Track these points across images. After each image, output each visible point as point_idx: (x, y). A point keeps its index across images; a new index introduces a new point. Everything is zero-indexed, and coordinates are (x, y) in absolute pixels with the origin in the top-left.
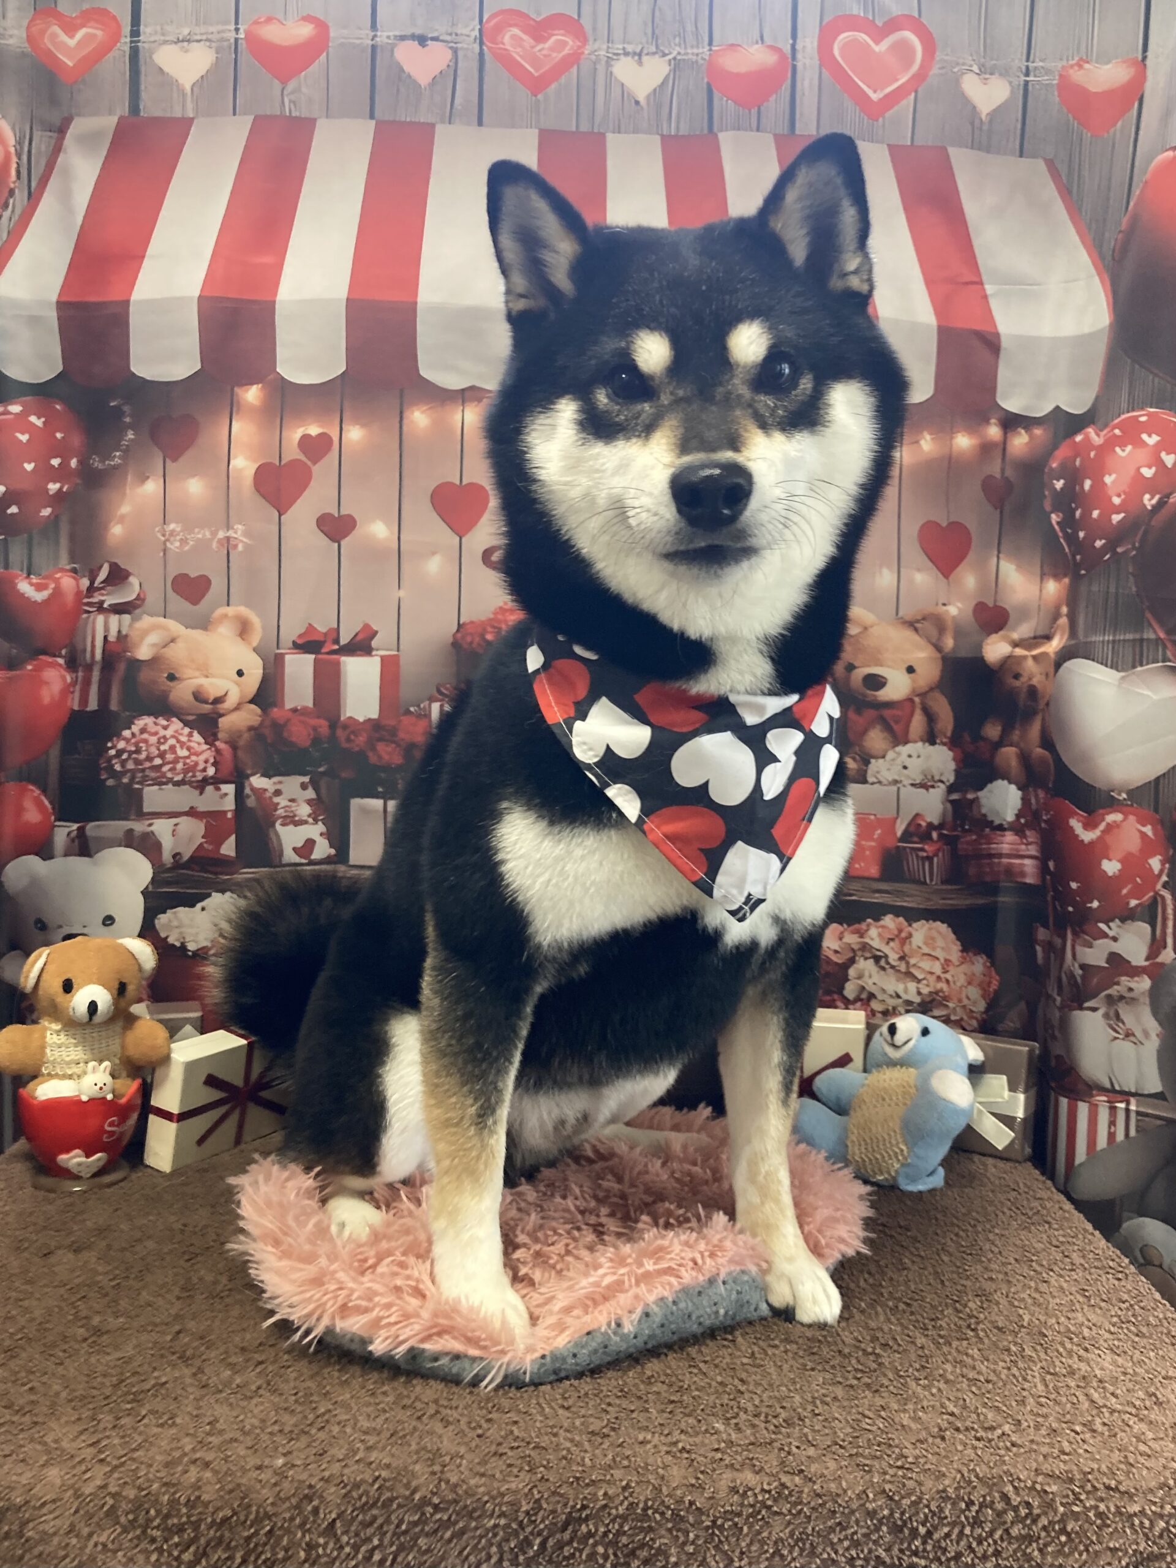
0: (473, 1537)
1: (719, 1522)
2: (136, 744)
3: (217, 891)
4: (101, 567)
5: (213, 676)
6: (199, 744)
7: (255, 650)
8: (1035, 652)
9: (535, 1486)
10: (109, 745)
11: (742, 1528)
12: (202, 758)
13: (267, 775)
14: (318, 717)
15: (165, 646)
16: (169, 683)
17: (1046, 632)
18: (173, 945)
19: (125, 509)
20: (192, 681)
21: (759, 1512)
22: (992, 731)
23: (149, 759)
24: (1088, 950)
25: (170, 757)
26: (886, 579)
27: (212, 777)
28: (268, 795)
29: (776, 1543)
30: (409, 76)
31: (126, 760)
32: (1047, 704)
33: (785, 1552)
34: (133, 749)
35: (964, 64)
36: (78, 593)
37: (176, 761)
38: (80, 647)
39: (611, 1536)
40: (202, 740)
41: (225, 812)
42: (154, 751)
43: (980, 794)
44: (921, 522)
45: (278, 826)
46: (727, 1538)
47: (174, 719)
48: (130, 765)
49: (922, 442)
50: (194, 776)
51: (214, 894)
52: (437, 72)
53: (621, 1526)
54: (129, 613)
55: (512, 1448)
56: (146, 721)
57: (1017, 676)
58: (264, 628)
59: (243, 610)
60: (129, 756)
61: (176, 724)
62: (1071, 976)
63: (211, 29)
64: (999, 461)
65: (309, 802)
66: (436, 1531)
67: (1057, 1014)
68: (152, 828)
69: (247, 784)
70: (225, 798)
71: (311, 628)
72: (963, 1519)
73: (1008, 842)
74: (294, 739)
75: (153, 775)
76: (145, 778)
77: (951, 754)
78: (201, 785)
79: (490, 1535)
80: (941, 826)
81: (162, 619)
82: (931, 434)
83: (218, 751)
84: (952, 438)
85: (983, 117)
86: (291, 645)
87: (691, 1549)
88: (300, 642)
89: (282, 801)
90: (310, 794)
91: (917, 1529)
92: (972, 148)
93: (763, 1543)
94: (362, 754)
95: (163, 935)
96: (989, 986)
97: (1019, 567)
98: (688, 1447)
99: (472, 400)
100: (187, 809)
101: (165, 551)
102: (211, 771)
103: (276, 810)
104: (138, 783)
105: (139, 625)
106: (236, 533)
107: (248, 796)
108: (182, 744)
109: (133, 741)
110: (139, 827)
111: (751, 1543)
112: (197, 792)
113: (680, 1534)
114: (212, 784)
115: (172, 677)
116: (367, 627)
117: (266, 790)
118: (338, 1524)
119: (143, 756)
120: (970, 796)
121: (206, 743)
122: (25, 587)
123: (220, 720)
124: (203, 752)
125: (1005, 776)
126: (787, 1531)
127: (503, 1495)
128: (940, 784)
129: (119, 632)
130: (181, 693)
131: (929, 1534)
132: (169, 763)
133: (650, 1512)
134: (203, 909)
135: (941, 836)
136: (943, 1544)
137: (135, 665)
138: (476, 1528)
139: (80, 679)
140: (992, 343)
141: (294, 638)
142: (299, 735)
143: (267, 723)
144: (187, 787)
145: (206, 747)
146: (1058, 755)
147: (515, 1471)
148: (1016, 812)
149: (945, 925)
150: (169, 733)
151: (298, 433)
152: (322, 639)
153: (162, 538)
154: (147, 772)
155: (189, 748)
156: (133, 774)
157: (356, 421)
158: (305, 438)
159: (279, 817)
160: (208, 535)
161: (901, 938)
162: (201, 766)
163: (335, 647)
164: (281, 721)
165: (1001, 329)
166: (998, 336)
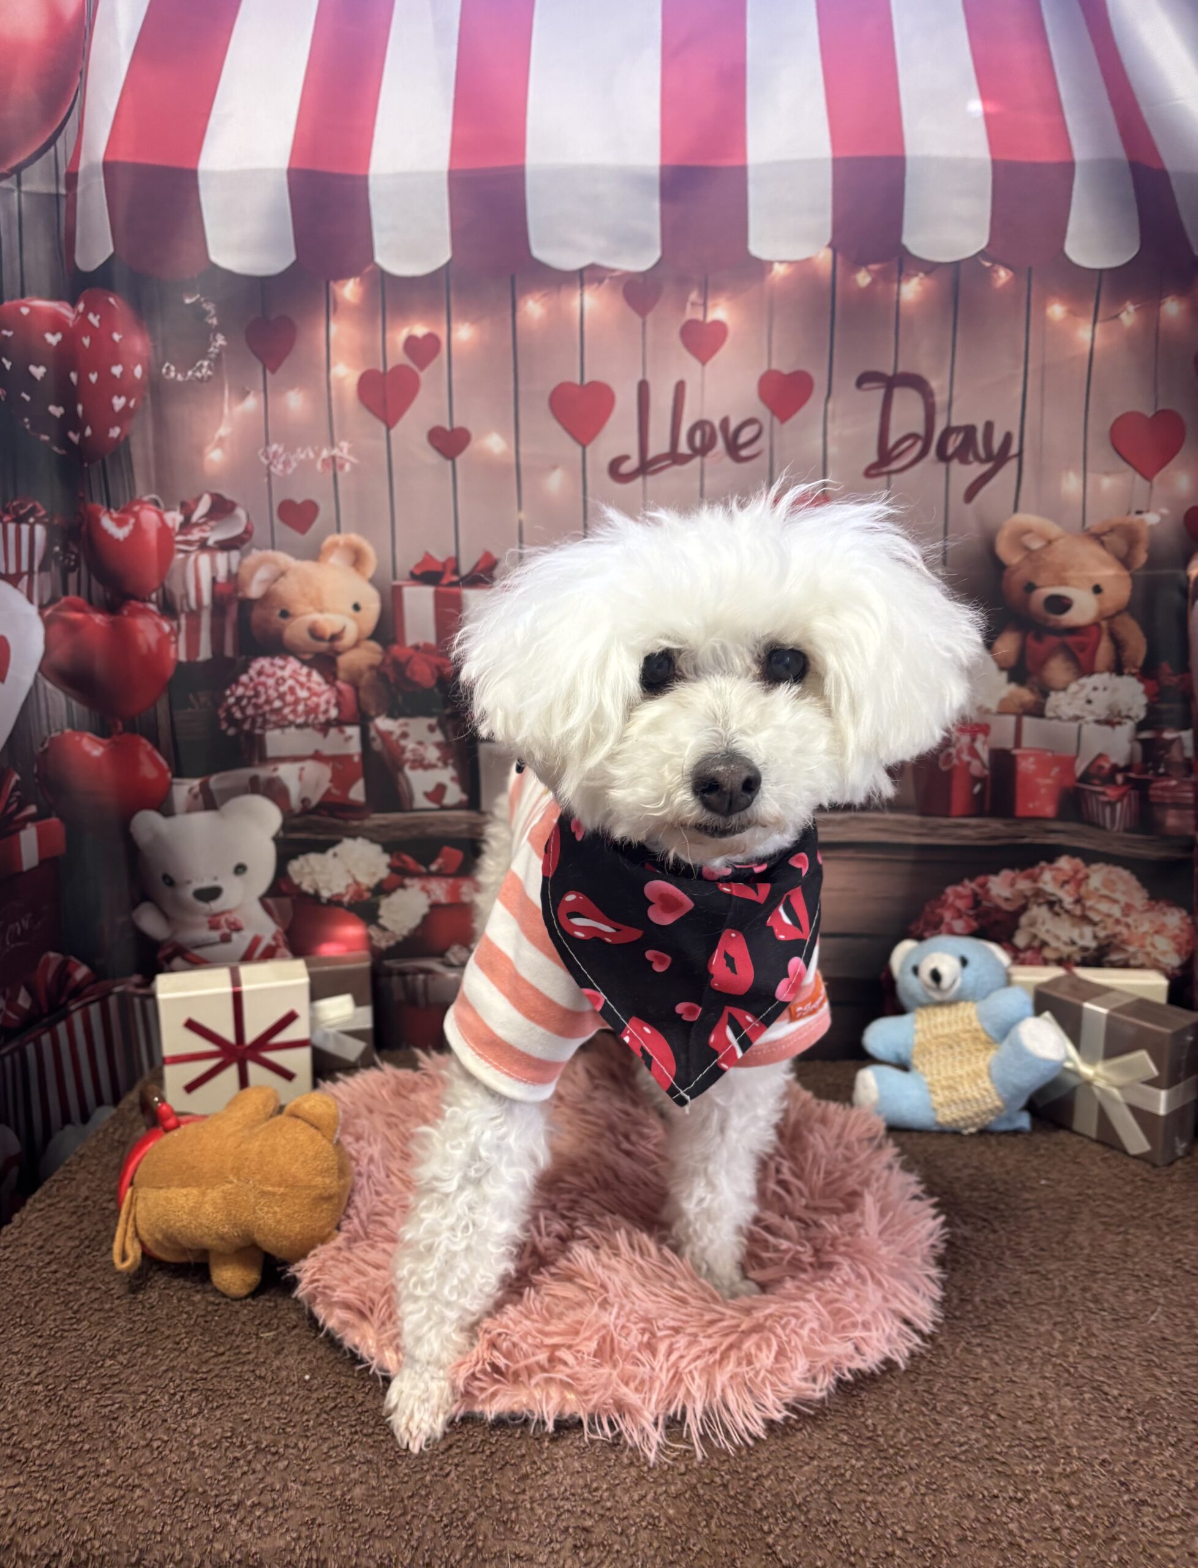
2: (255, 689)
3: (346, 837)
4: (202, 495)
5: (329, 611)
6: (319, 684)
7: (373, 581)
10: (228, 691)
12: (324, 697)
13: (392, 715)
14: (440, 655)
15: (275, 580)
16: (283, 621)
18: (305, 895)
19: (221, 430)
23: (269, 702)
25: (289, 698)
26: (1071, 484)
27: (335, 720)
28: (394, 737)
31: (245, 707)
34: (251, 693)
37: (297, 702)
40: (321, 680)
41: (349, 757)
42: (273, 693)
45: (407, 770)
47: (291, 659)
48: (250, 711)
50: (316, 718)
51: (344, 840)
54: (237, 548)
56: (263, 663)
60: (249, 702)
61: (293, 664)
65: (438, 745)
68: (275, 774)
69: (372, 726)
70: (350, 741)
71: (428, 558)
74: (417, 678)
75: (274, 718)
76: (265, 722)
77: (1141, 687)
78: (325, 728)
80: (1127, 769)
81: (270, 553)
82: (1134, 303)
83: (339, 693)
84: (1159, 307)
86: (407, 575)
88: (418, 572)
89: (409, 744)
90: (438, 736)
95: (296, 882)
99: (591, 281)
100: (310, 752)
101: (269, 475)
102: (334, 713)
103: (403, 753)
104: (259, 728)
106: (342, 451)
107: (374, 739)
108: (302, 685)
109: (251, 685)
110: (264, 773)
112: (318, 736)
114: (335, 726)
115: (285, 614)
116: (487, 555)
117: (392, 732)
119: (262, 699)
121: (327, 682)
122: (107, 524)
124: (323, 693)
128: (1128, 721)
129: (228, 570)
130: (295, 631)
132: (289, 705)
134: (335, 855)
135: (1126, 779)
141: (411, 566)
142: (422, 674)
143: (388, 661)
144: (310, 730)
145: (326, 687)
149: (1128, 871)
150: (287, 673)
151: (403, 334)
152: (439, 569)
153: (265, 462)
154: (268, 716)
155: (309, 689)
156: (254, 720)
157: (465, 317)
158: (411, 341)
159: (407, 761)
160: (311, 455)
161: (1076, 881)
162: (323, 707)
163: (455, 578)
164: (403, 660)
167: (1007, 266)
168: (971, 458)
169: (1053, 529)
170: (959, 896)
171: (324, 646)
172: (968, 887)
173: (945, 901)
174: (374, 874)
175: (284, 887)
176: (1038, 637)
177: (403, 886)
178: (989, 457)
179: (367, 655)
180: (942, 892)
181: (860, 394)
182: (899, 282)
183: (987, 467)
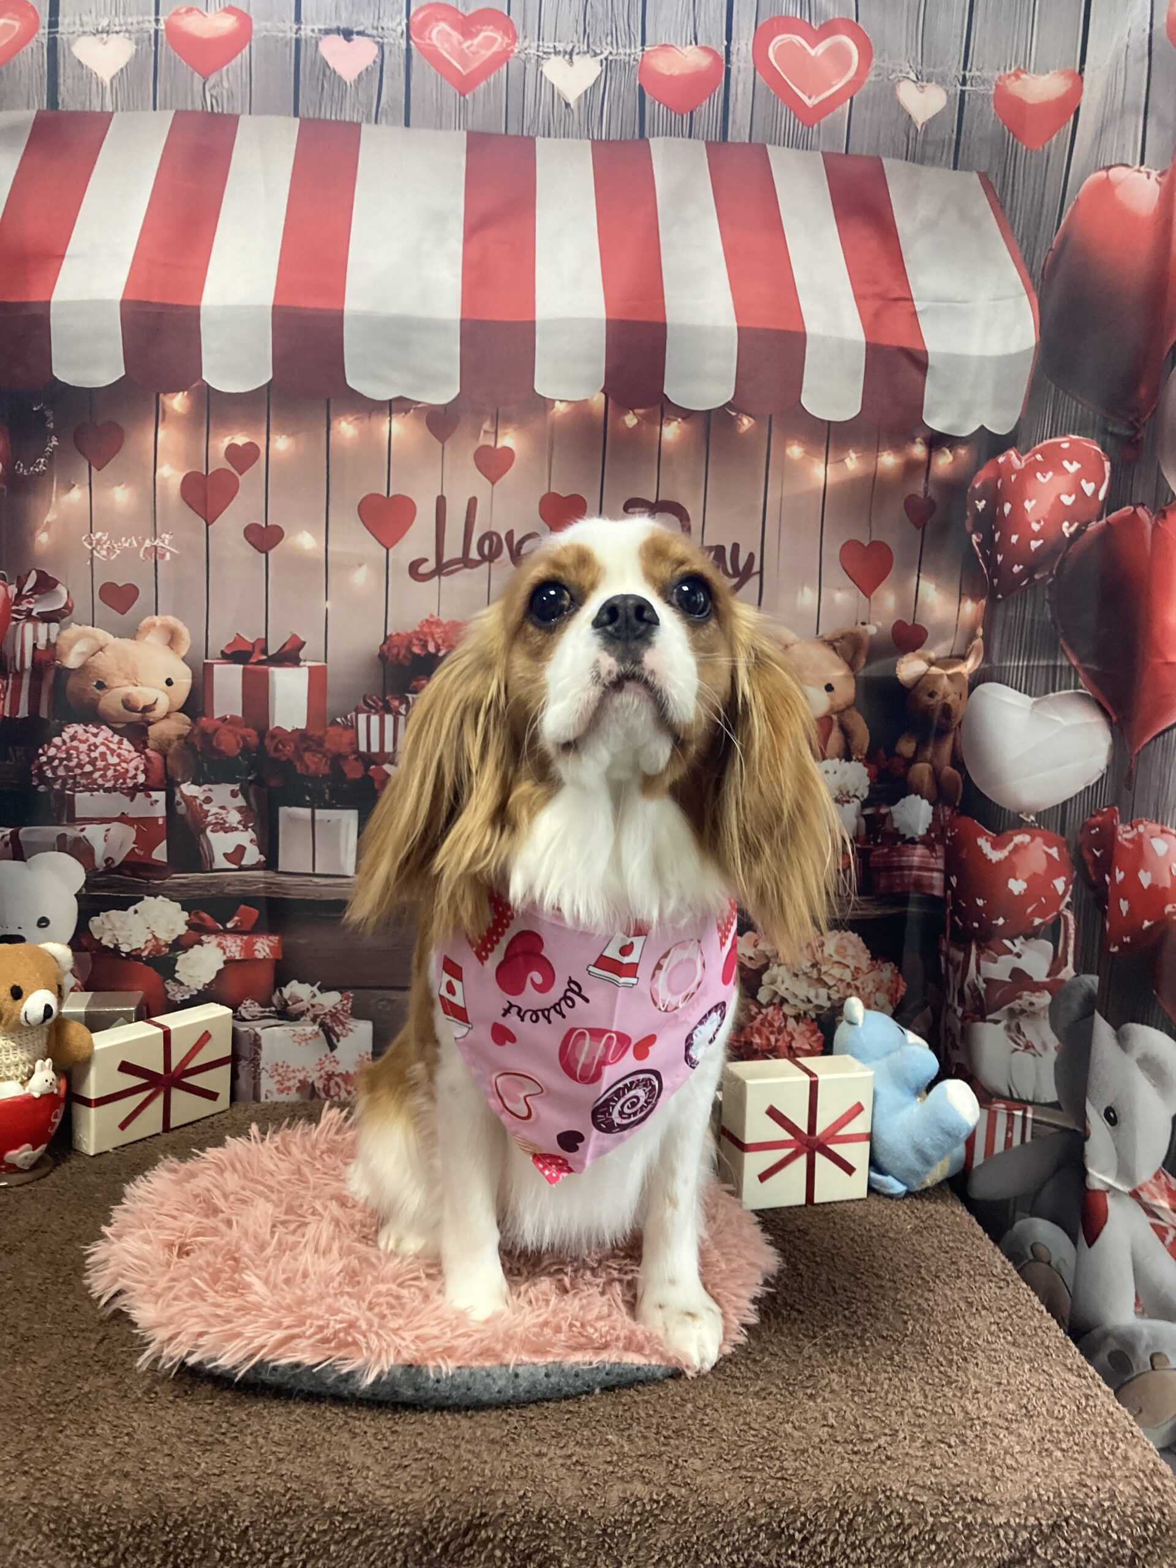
0: (380, 1544)
1: (609, 1531)
2: (67, 752)
3: (148, 895)
4: (30, 573)
6: (129, 751)
8: (950, 672)
9: (438, 1496)
10: (41, 751)
11: (630, 1536)
12: (133, 764)
13: (197, 782)
14: (247, 726)
16: (98, 691)
17: (962, 653)
18: (106, 947)
19: (50, 517)
20: (121, 689)
21: (647, 1520)
22: (907, 747)
23: (80, 765)
24: (991, 965)
25: (100, 764)
26: (808, 597)
27: (142, 784)
28: (198, 802)
29: (662, 1549)
30: (334, 72)
31: (57, 767)
32: (960, 724)
33: (670, 1558)
34: (64, 756)
35: (900, 71)
36: (7, 599)
37: (106, 768)
38: (9, 655)
39: (508, 1542)
40: (132, 748)
41: (157, 818)
42: (85, 758)
43: (892, 808)
44: (842, 543)
45: (208, 831)
46: (617, 1545)
47: (103, 727)
48: (61, 772)
49: (847, 461)
50: (124, 782)
51: (146, 898)
52: (362, 68)
53: (518, 1533)
54: (58, 622)
55: (416, 1459)
56: (76, 728)
57: (932, 695)
58: (192, 637)
59: (171, 620)
60: (60, 764)
61: (106, 732)
62: (975, 988)
63: (130, 20)
64: (923, 480)
65: (240, 809)
66: (345, 1539)
67: (959, 1025)
68: (82, 834)
69: (177, 791)
70: (156, 805)
71: (239, 638)
72: (837, 1527)
73: (917, 855)
74: (222, 748)
75: (83, 781)
76: (76, 784)
77: (866, 770)
78: (132, 792)
79: (396, 1542)
80: (854, 841)
81: (90, 628)
82: (856, 453)
83: (148, 759)
84: (877, 457)
85: (919, 127)
86: (220, 655)
87: (583, 1555)
88: (228, 652)
89: (212, 809)
90: (240, 801)
91: (794, 1535)
92: (906, 159)
93: (649, 1549)
94: (289, 762)
95: (97, 937)
96: (897, 992)
97: (938, 586)
98: (582, 1460)
99: (399, 411)
100: (118, 815)
101: (92, 560)
102: (141, 778)
103: (207, 816)
104: (69, 789)
105: (65, 633)
106: (163, 542)
107: (179, 804)
108: (113, 751)
109: (64, 748)
110: (71, 832)
111: (639, 1548)
112: (128, 799)
113: (573, 1542)
114: (141, 791)
115: (101, 686)
116: (294, 637)
117: (196, 797)
118: (251, 1532)
119: (74, 763)
120: (883, 811)
121: (137, 750)
123: (151, 729)
124: (132, 760)
125: (918, 792)
126: (673, 1539)
127: (406, 1505)
128: (855, 800)
129: (48, 640)
130: (110, 701)
131: (805, 1540)
132: (99, 770)
133: (544, 1521)
134: (136, 912)
136: (818, 1549)
137: (64, 673)
138: (382, 1536)
139: (10, 687)
140: (919, 361)
141: (223, 646)
142: (229, 743)
143: (196, 732)
144: (117, 793)
145: (136, 754)
146: (968, 775)
147: (419, 1482)
148: (927, 826)
149: (856, 935)
150: (98, 741)
151: (226, 442)
152: (250, 649)
153: (90, 547)
154: (78, 779)
155: (119, 756)
156: (64, 780)
157: (283, 431)
158: (232, 447)
159: (210, 824)
160: (135, 544)
162: (132, 773)
163: (264, 657)
164: (209, 731)
165: (929, 347)
166: (925, 353)
167: (750, 415)
171: (137, 716)
174: (173, 930)
175: (85, 942)
177: (201, 943)
178: (736, 573)
179: (176, 726)
182: (661, 424)
183: (732, 582)
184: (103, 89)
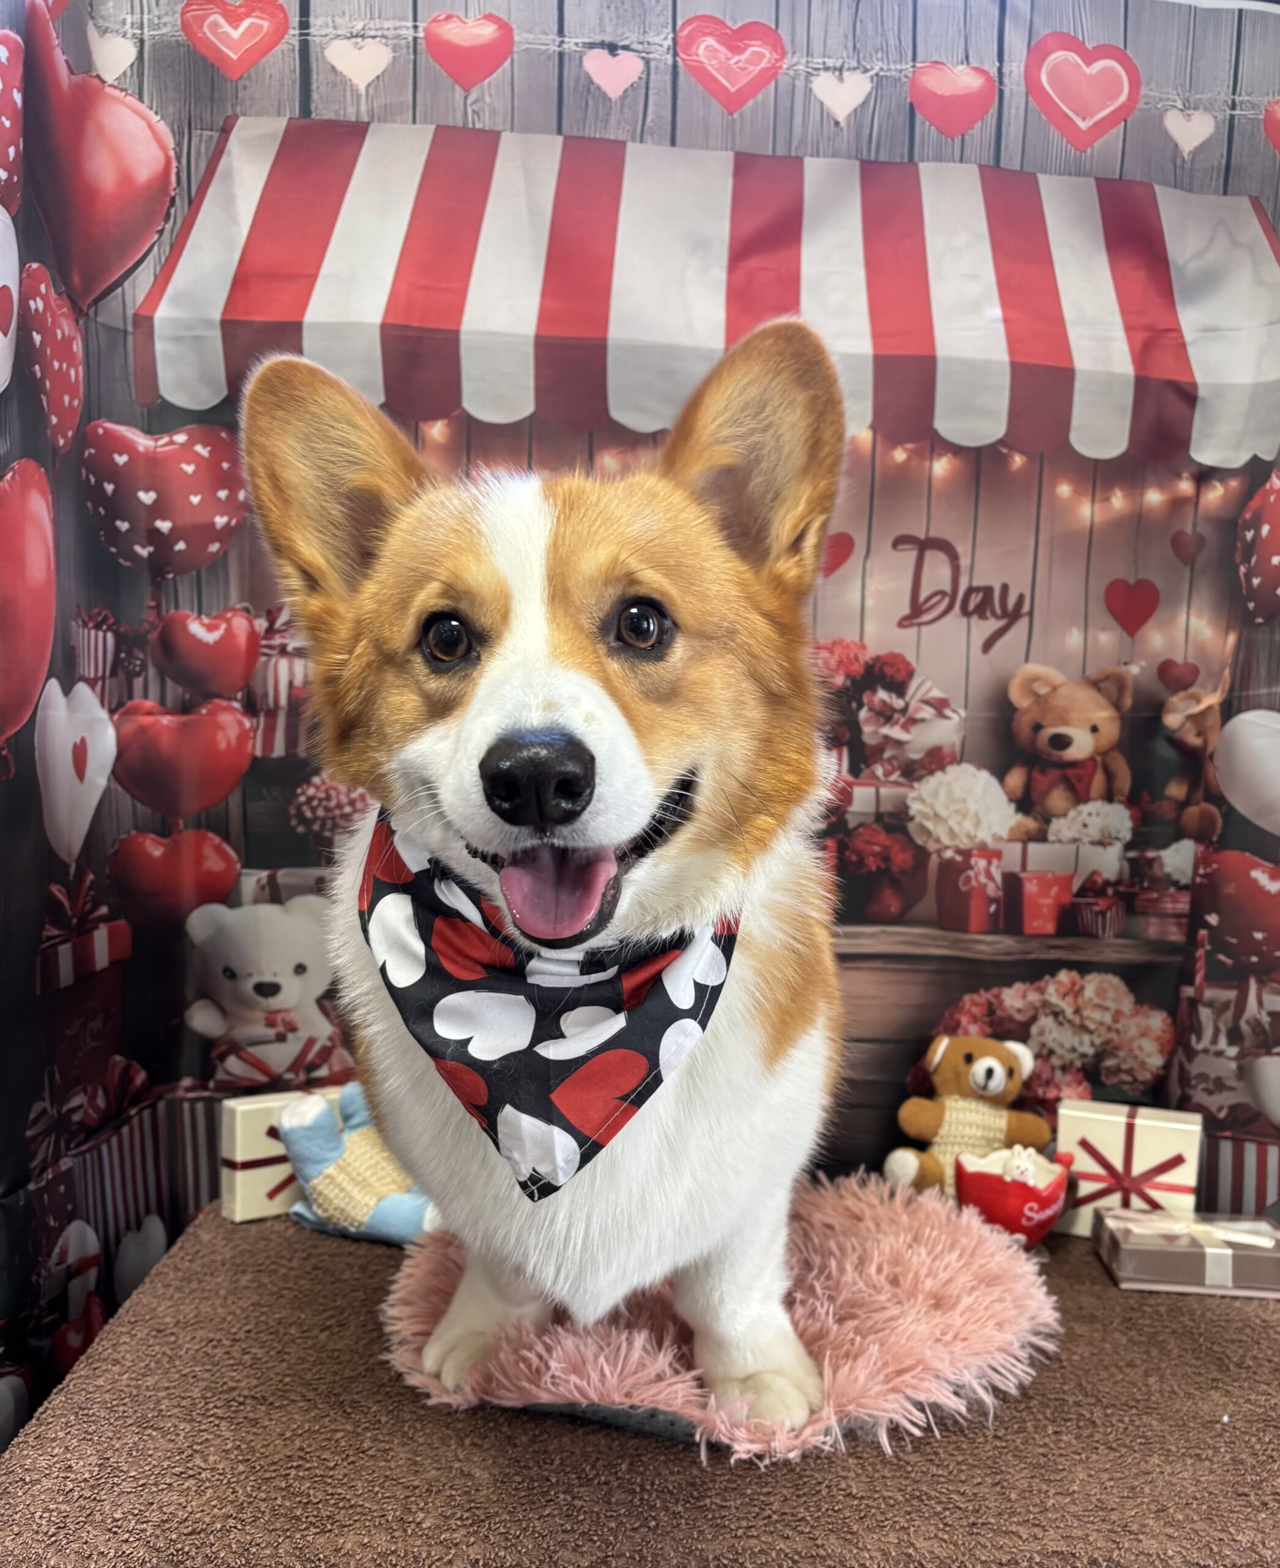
2: (327, 791)
4: (281, 609)
10: (299, 791)
23: (340, 806)
26: (1074, 638)
30: (599, 88)
31: (316, 808)
34: (323, 796)
35: (1168, 99)
36: (254, 635)
38: (261, 692)
42: (344, 798)
43: (1162, 853)
44: (1108, 582)
48: (320, 812)
49: (1113, 499)
52: (628, 85)
60: (319, 804)
63: (386, 25)
64: (1192, 516)
67: (1233, 1065)
75: (343, 823)
76: (335, 826)
77: (1128, 813)
80: (1118, 883)
82: (1122, 490)
84: (1142, 495)
85: (1186, 156)
92: (1175, 187)
96: (1166, 1041)
97: (1208, 622)
104: (328, 831)
109: (323, 787)
119: (333, 803)
120: (1150, 854)
122: (196, 628)
128: (1117, 842)
129: (305, 676)
135: (1117, 893)
139: (262, 726)
140: (1188, 395)
148: (1189, 870)
149: (1119, 978)
154: (338, 820)
156: (324, 821)
161: (1075, 992)
165: (1199, 378)
166: (1194, 385)
167: (1022, 452)
168: (988, 614)
169: (1057, 677)
170: (974, 1003)
172: (984, 996)
173: (962, 1008)
176: (1043, 772)
178: (1005, 614)
180: (960, 999)
181: (896, 553)
182: (931, 460)
183: (1002, 623)
184: (359, 96)
